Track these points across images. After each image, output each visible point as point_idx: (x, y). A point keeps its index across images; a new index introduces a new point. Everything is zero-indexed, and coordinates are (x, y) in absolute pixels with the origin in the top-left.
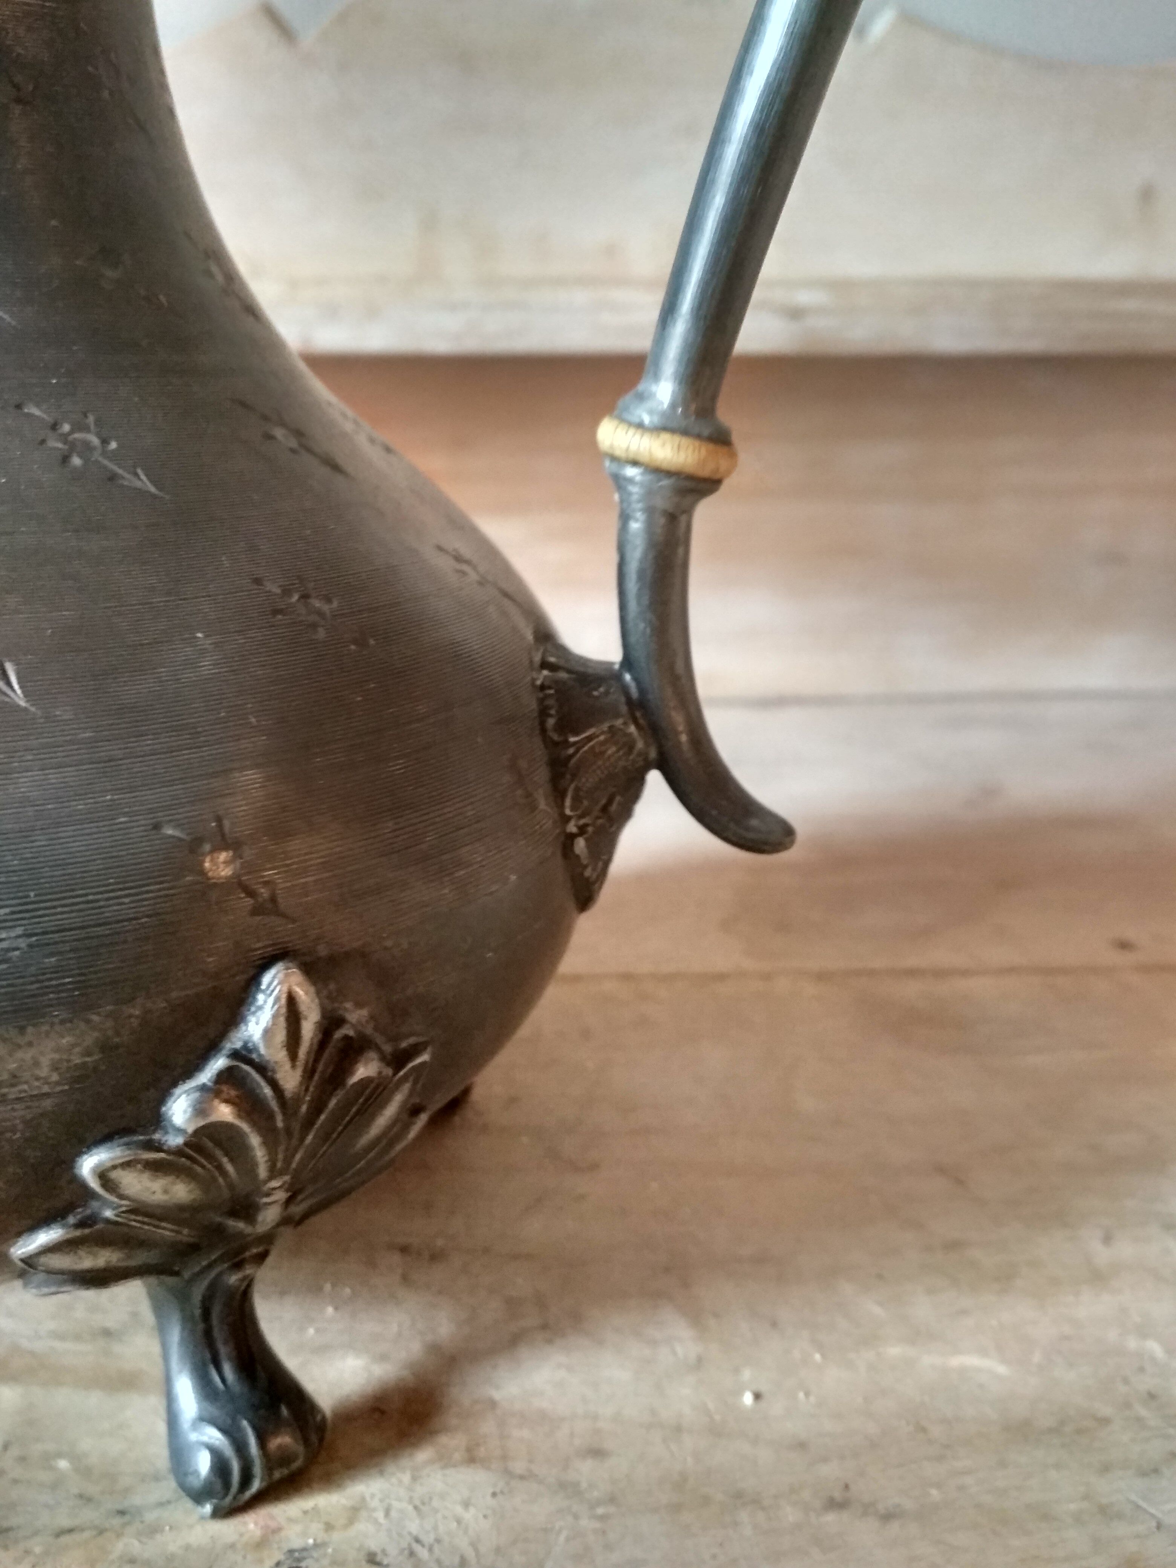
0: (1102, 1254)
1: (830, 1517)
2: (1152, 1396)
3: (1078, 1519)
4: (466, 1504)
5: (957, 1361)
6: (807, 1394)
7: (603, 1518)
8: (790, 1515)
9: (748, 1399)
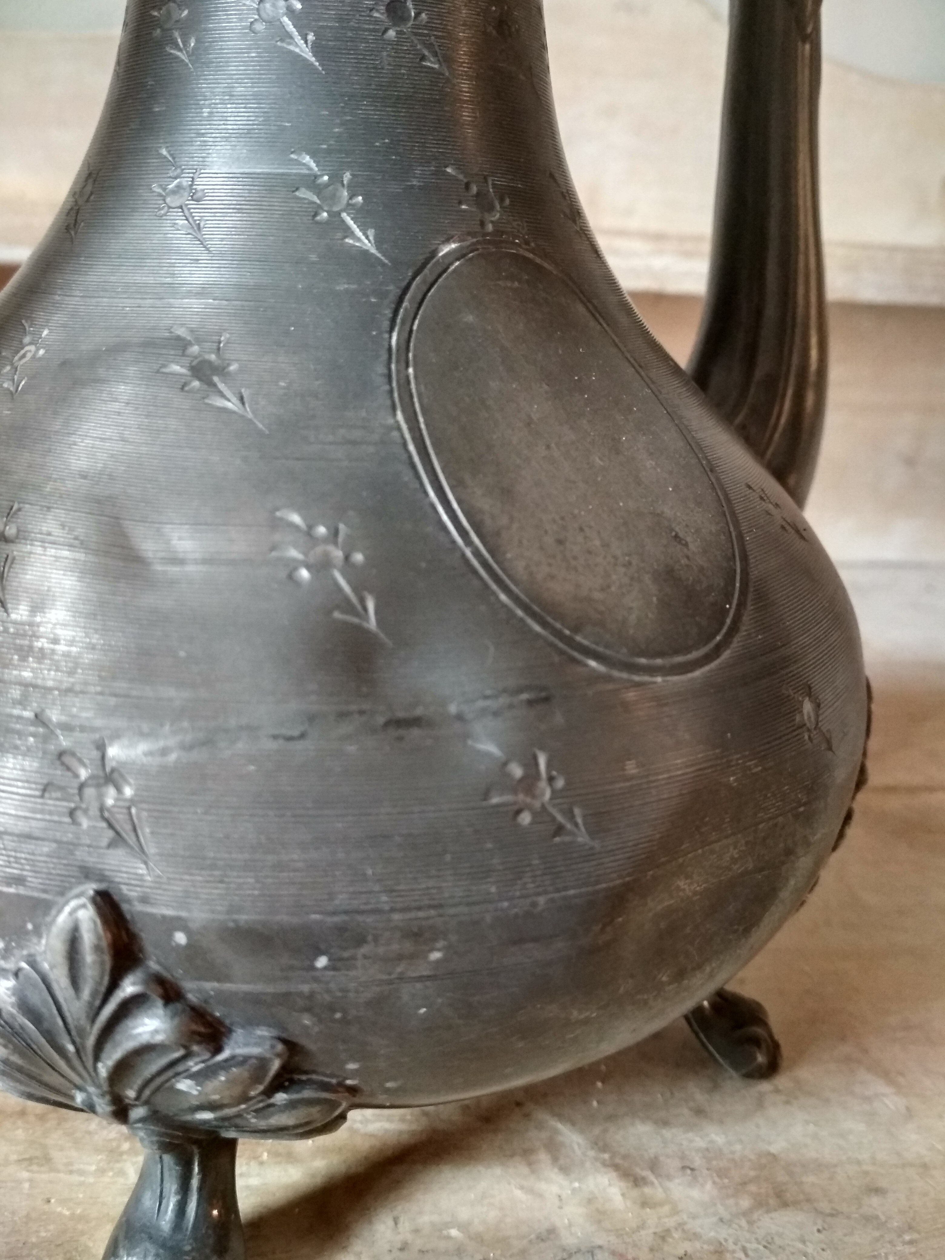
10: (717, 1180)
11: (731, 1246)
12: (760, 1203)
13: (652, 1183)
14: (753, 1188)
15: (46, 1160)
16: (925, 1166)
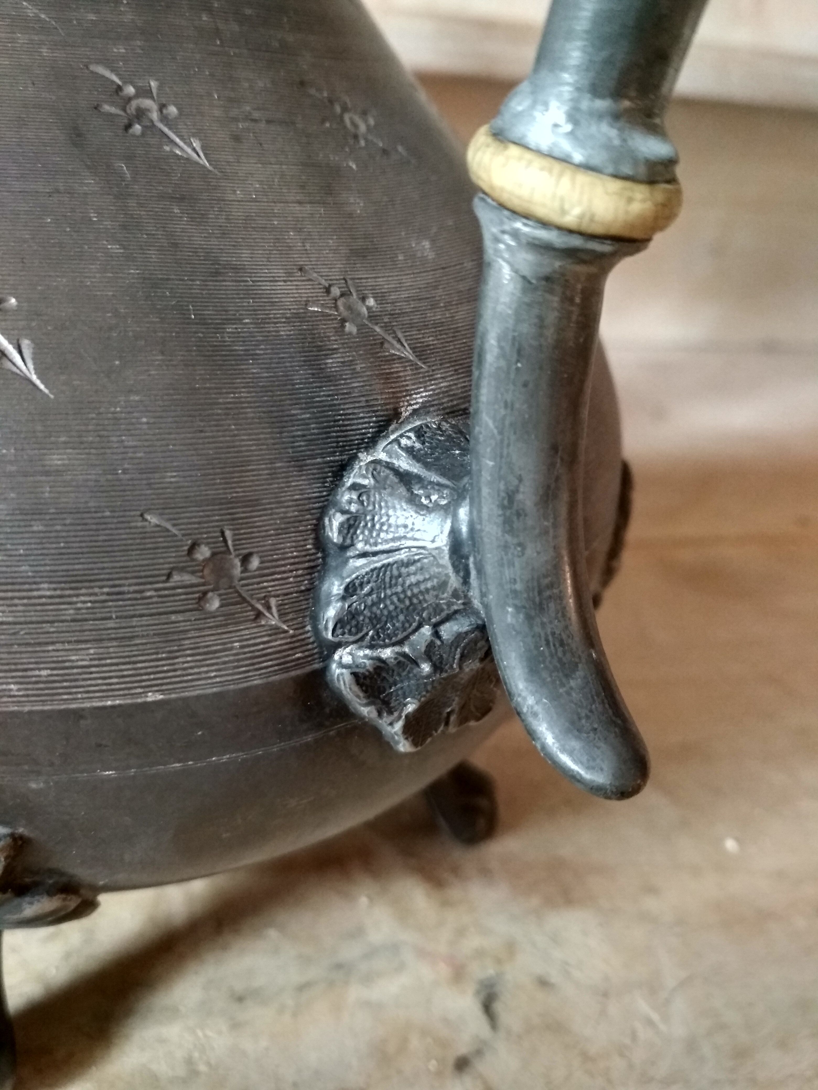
4: (586, 936)
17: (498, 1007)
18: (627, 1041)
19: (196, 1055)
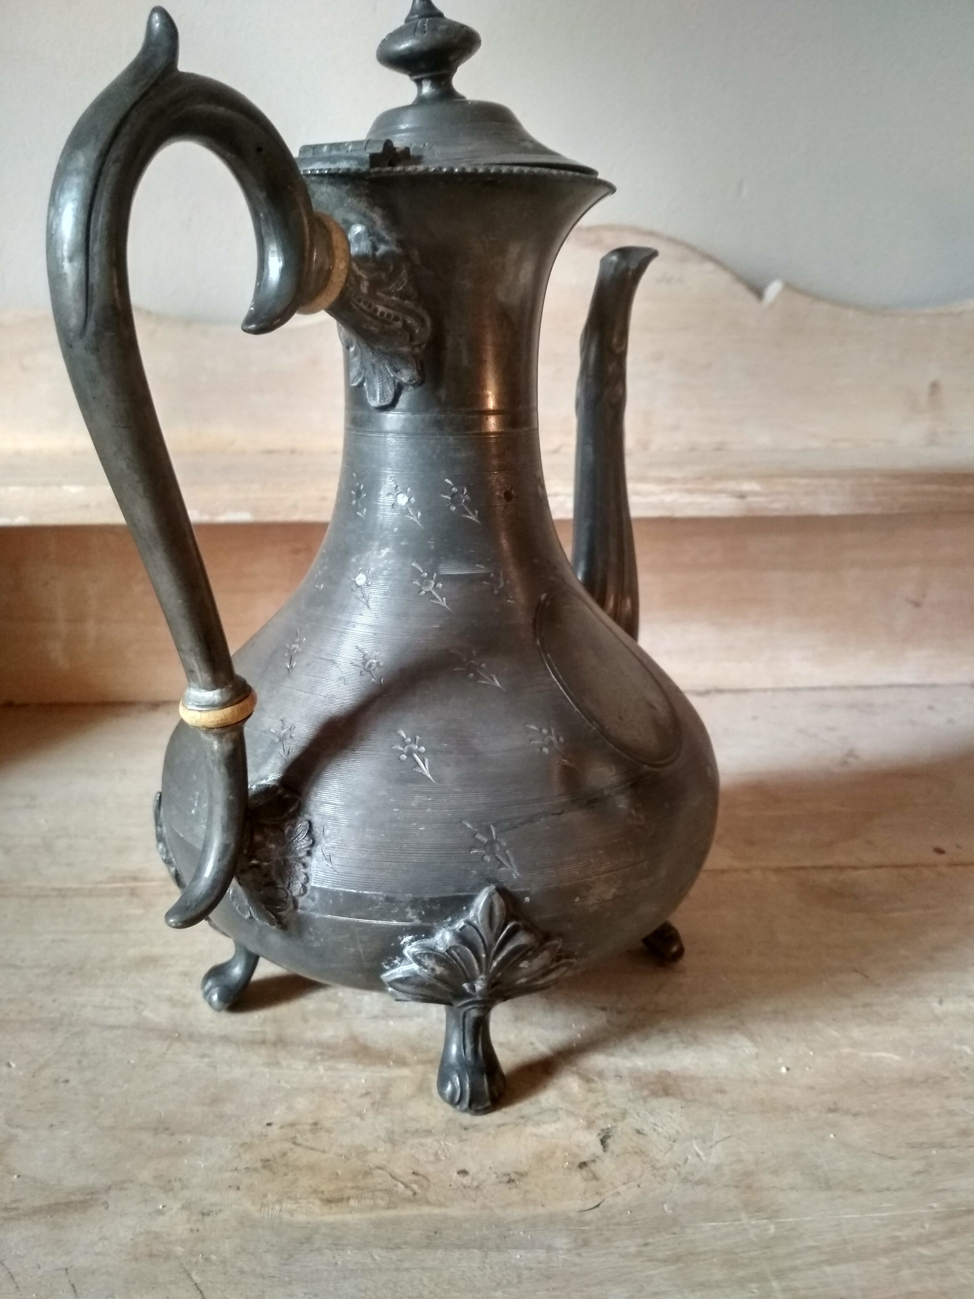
0: (939, 1009)
1: (830, 1115)
2: (967, 1069)
3: (938, 1115)
4: (671, 1111)
5: (875, 1054)
6: (810, 1068)
7: (733, 1116)
8: (813, 1115)
9: (784, 1070)
10: (633, 1082)
11: (631, 1111)
12: (654, 1094)
13: (596, 1082)
14: (652, 1087)
15: (277, 1064)
16: (755, 1082)
17: (609, 1141)
18: (681, 1163)
19: (440, 1152)
